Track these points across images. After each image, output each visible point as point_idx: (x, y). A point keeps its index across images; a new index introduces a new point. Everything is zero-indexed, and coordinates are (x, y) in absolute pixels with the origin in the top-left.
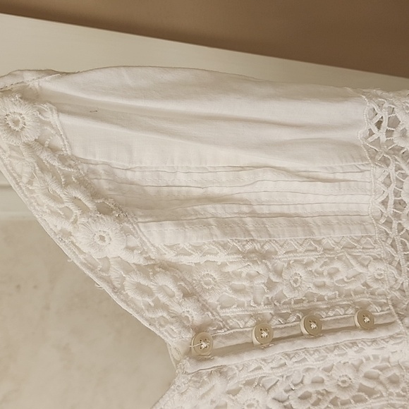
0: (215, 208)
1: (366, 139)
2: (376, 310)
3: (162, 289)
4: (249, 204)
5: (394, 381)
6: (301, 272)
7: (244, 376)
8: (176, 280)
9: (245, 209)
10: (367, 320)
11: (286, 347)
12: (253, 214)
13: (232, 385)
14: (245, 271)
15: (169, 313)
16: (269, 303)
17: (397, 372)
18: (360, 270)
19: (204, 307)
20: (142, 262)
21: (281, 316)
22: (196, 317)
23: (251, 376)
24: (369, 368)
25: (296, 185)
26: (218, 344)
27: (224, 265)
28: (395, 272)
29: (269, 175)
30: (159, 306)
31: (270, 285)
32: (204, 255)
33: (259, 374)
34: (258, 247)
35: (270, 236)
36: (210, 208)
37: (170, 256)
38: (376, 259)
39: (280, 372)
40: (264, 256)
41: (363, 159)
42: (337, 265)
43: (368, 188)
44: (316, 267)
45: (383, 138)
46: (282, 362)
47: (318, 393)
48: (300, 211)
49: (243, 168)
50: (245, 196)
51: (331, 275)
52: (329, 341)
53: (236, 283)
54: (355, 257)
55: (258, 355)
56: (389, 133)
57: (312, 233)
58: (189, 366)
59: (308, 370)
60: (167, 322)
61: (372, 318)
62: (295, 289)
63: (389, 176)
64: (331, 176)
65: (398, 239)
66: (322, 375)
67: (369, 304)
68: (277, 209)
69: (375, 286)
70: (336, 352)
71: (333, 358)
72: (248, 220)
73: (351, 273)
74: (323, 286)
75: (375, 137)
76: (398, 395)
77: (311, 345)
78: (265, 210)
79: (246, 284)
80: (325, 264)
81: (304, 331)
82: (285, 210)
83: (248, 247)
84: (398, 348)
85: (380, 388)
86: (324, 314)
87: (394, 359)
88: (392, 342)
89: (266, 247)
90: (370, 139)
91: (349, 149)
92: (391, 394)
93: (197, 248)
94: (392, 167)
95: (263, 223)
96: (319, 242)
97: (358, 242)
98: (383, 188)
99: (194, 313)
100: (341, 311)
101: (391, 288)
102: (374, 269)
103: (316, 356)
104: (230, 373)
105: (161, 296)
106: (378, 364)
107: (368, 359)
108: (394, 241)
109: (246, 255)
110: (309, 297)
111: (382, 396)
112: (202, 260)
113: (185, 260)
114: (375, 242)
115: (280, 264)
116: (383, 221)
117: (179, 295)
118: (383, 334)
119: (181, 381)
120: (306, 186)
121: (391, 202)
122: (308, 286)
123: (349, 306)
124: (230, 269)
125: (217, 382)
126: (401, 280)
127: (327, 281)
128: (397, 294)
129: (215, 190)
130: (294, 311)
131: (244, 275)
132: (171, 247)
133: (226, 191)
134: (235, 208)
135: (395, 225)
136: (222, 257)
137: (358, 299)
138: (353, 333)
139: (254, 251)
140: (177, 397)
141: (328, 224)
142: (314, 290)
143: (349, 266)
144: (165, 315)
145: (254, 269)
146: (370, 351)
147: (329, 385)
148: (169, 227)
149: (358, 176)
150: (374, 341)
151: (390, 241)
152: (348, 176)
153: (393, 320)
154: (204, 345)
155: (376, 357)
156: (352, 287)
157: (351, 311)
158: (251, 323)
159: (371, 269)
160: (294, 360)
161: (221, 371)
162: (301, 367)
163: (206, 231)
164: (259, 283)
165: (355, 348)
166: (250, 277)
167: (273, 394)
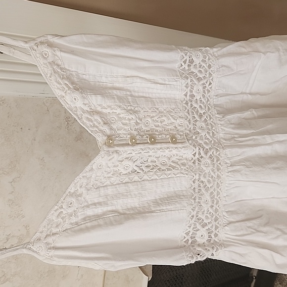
0: (117, 92)
1: (179, 68)
2: (178, 137)
3: (96, 120)
4: (130, 91)
5: (184, 165)
6: (150, 120)
7: (125, 155)
8: (101, 118)
9: (128, 93)
10: (174, 140)
11: (142, 146)
12: (131, 96)
13: (120, 158)
14: (127, 117)
15: (98, 129)
16: (136, 130)
17: (185, 161)
18: (173, 121)
19: (111, 129)
20: (89, 110)
21: (141, 135)
22: (108, 132)
23: (128, 156)
24: (174, 159)
25: (149, 85)
26: (115, 143)
27: (119, 114)
28: (188, 123)
29: (139, 80)
30: (94, 126)
31: (137, 123)
32: (112, 109)
33: (131, 155)
34: (133, 108)
35: (138, 104)
36: (115, 92)
37: (99, 109)
38: (180, 117)
39: (139, 155)
40: (135, 112)
41: (177, 76)
42: (164, 118)
43: (179, 88)
44: (156, 118)
45: (187, 68)
46: (140, 152)
47: (153, 165)
48: (151, 96)
49: (128, 77)
50: (129, 88)
51: (161, 122)
52: (159, 146)
53: (124, 121)
54: (172, 116)
55: (131, 148)
56: (189, 66)
57: (155, 105)
58: (105, 148)
59: (150, 156)
60: (98, 132)
61: (176, 139)
62: (146, 126)
63: (188, 84)
64: (164, 82)
65: (190, 110)
66: (155, 159)
67: (176, 134)
68: (141, 94)
69: (179, 128)
70: (161, 150)
71: (159, 153)
72: (129, 97)
73: (169, 122)
74: (158, 126)
75: (183, 67)
76: (185, 169)
77: (151, 146)
78: (136, 94)
79: (128, 122)
80: (159, 117)
81: (149, 142)
82: (144, 95)
83: (129, 108)
84: (186, 152)
85: (178, 166)
86: (157, 136)
87: (184, 156)
88: (183, 149)
89: (136, 109)
90: (181, 68)
91: (172, 71)
92: (182, 169)
93: (109, 107)
94: (189, 80)
95: (135, 99)
96: (158, 109)
97: (173, 110)
98: (185, 88)
99: (107, 130)
100: (164, 136)
101: (186, 129)
102: (179, 121)
103: (153, 151)
104: (120, 153)
105: (95, 123)
106: (178, 158)
107: (174, 155)
108: (188, 110)
109: (128, 111)
110: (152, 130)
111: (178, 169)
112: (111, 112)
113: (104, 111)
114: (181, 110)
115: (141, 116)
116: (184, 102)
117: (102, 123)
118: (180, 145)
119: (102, 153)
120: (153, 86)
121: (188, 95)
122: (152, 125)
123: (168, 134)
124: (121, 116)
125: (115, 155)
126: (190, 126)
127: (160, 124)
128: (188, 132)
129: (117, 85)
130: (146, 134)
131: (127, 118)
132: (99, 105)
133: (121, 85)
134: (125, 93)
135: (189, 104)
136: (118, 111)
137: (171, 132)
138: (168, 144)
139: (131, 110)
140: (101, 158)
141: (161, 102)
142: (154, 127)
143: (169, 119)
144: (97, 130)
145: (131, 117)
146: (174, 152)
147: (157, 163)
148: (99, 97)
149: (175, 83)
150: (176, 148)
151: (187, 111)
152: (170, 83)
153: (185, 141)
154: (111, 142)
155: (177, 155)
156: (170, 127)
157: (168, 136)
158: (129, 136)
159: (178, 121)
160: (144, 151)
161: (117, 152)
162: (147, 155)
163: (113, 100)
164: (133, 122)
165: (168, 150)
166: (129, 120)
167: (136, 164)
